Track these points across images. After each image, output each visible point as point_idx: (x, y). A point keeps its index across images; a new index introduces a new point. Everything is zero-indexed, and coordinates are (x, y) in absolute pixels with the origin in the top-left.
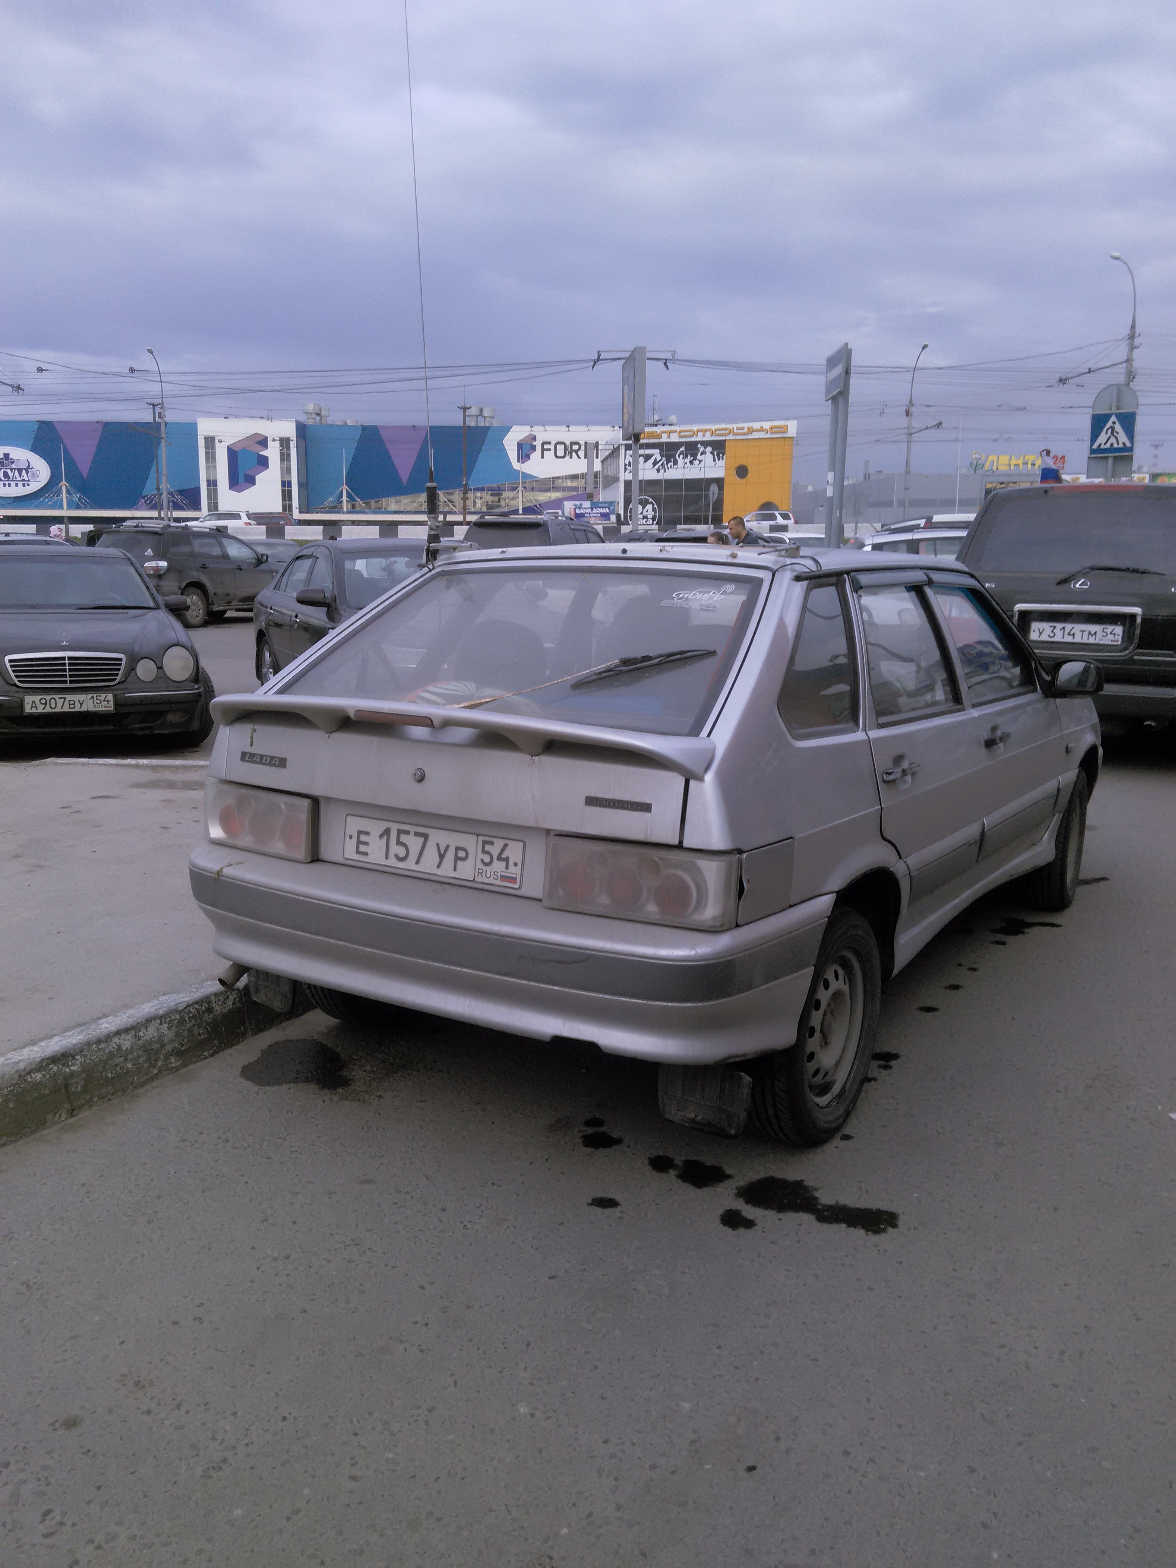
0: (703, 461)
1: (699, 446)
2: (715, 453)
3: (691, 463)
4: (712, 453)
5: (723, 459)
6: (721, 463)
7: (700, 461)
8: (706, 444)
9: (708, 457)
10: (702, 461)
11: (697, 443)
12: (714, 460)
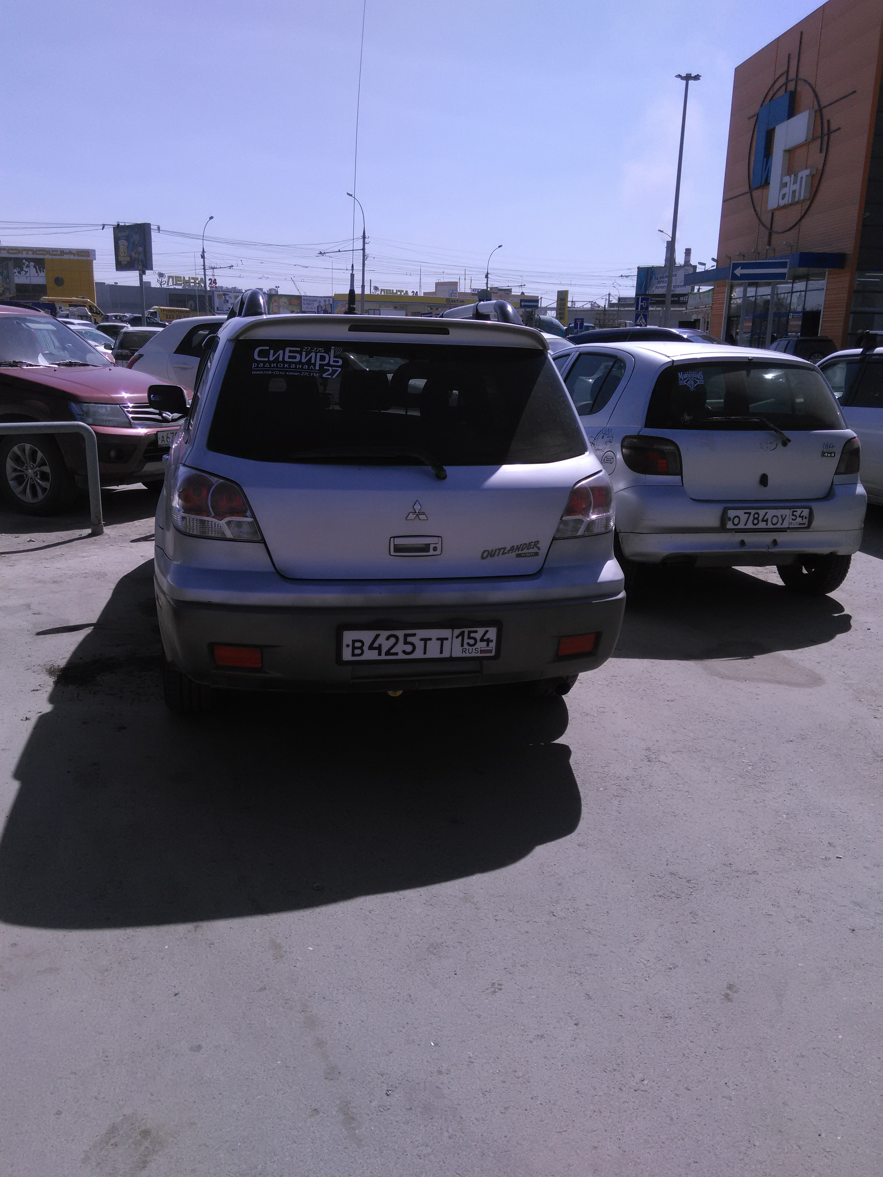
0: (29, 272)
1: (24, 261)
2: (37, 267)
3: (19, 273)
4: (35, 267)
5: (43, 272)
6: (42, 274)
7: (26, 272)
8: (29, 260)
9: (33, 271)
10: (27, 272)
11: (21, 259)
12: (37, 272)
